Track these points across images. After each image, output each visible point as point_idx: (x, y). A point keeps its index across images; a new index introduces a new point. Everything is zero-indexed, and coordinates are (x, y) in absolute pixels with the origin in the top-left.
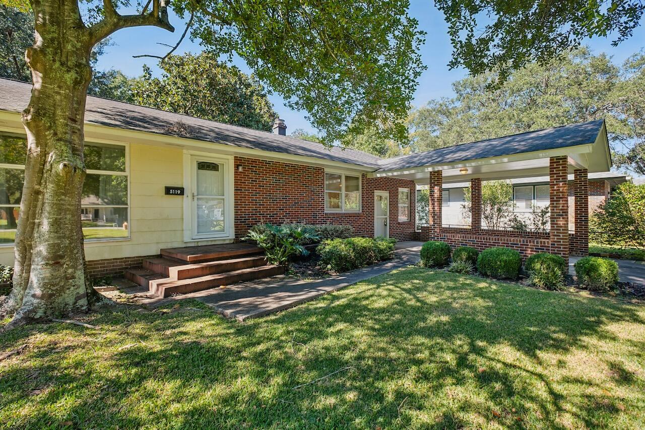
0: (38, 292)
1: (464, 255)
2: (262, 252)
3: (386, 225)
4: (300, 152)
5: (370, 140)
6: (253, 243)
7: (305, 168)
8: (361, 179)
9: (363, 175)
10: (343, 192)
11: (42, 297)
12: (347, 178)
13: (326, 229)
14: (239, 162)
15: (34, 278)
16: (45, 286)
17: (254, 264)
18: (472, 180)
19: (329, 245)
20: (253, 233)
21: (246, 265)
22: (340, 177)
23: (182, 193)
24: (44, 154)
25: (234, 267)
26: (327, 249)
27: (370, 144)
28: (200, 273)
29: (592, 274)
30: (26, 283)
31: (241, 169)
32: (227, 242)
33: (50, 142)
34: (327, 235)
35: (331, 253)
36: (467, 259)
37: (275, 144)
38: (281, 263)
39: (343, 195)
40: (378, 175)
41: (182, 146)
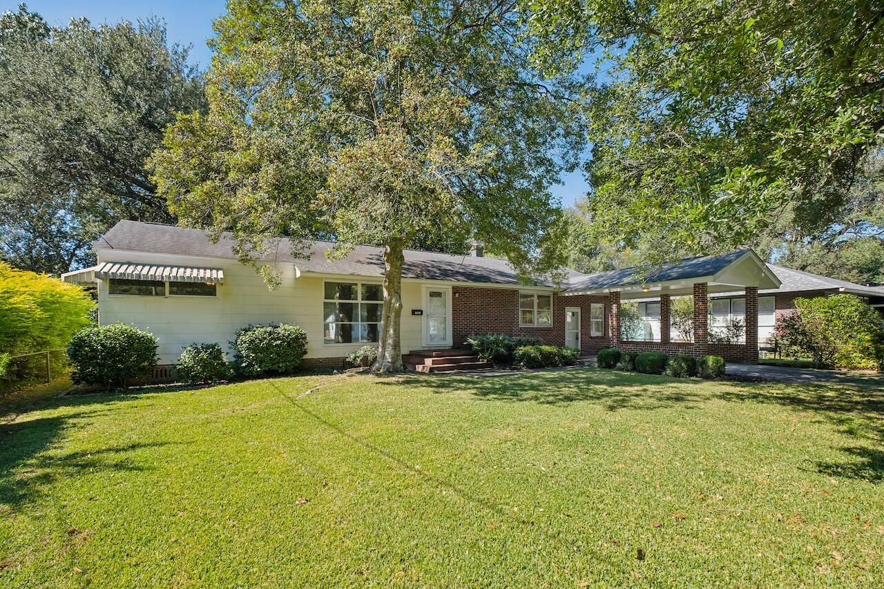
0: (390, 360)
1: (627, 358)
2: (476, 353)
3: (577, 339)
4: (499, 278)
5: (576, 241)
6: (471, 345)
7: (504, 291)
8: (552, 297)
9: (554, 294)
10: (536, 309)
11: (391, 363)
12: (539, 297)
13: (520, 340)
14: (456, 290)
15: (387, 354)
16: (392, 358)
17: (471, 360)
18: (661, 296)
19: (521, 350)
20: (470, 340)
21: (466, 360)
22: (533, 296)
23: (422, 314)
24: (391, 299)
25: (460, 361)
26: (521, 352)
27: (576, 246)
28: (441, 362)
29: (704, 366)
30: (383, 356)
31: (457, 295)
32: (448, 348)
33: (393, 294)
34: (520, 343)
35: (524, 354)
36: (630, 361)
37: (478, 273)
38: (488, 361)
39: (536, 313)
40: (567, 295)
41: (421, 283)
